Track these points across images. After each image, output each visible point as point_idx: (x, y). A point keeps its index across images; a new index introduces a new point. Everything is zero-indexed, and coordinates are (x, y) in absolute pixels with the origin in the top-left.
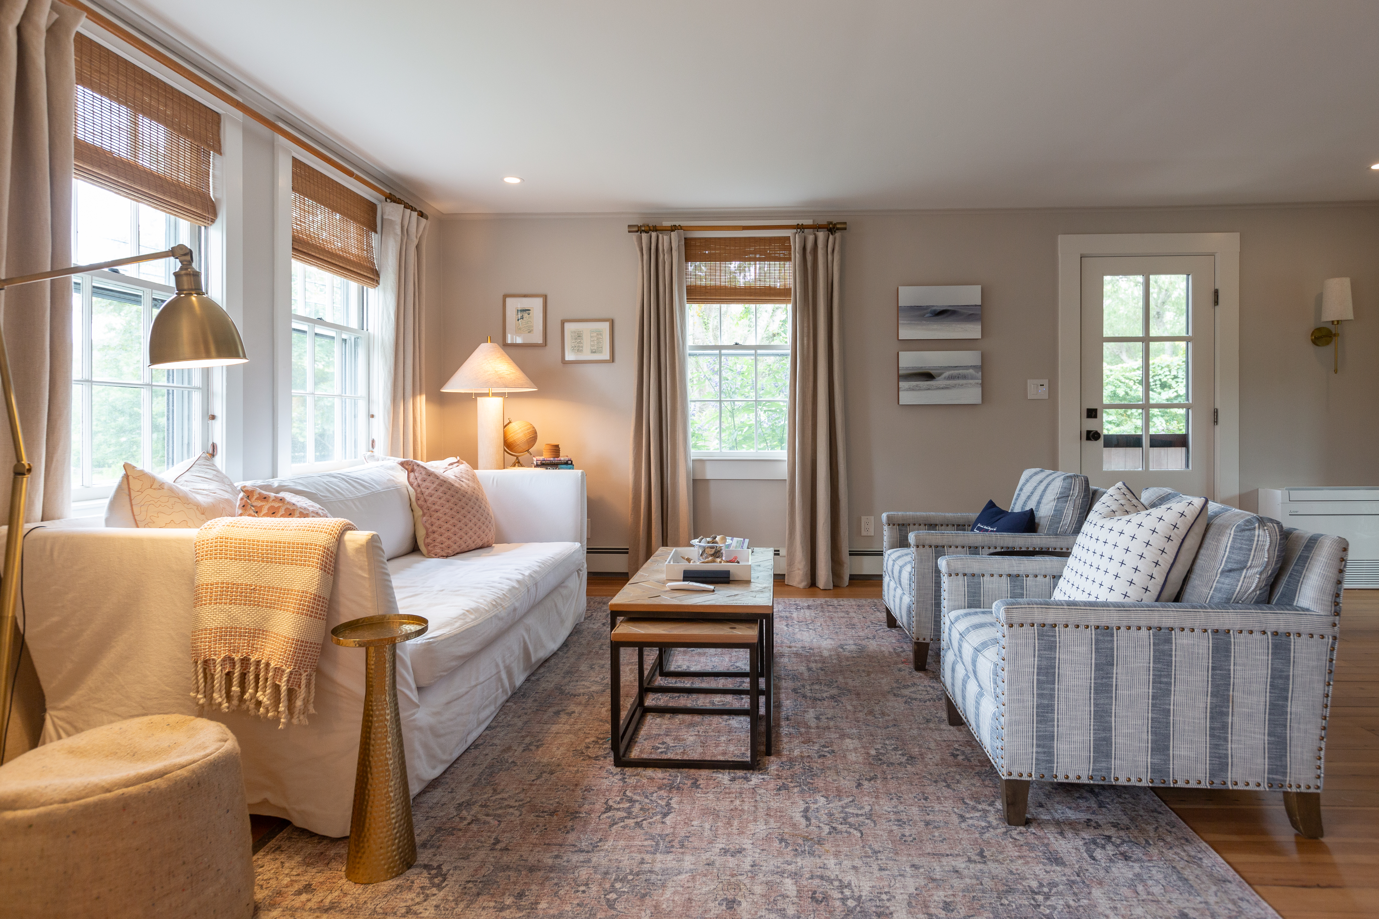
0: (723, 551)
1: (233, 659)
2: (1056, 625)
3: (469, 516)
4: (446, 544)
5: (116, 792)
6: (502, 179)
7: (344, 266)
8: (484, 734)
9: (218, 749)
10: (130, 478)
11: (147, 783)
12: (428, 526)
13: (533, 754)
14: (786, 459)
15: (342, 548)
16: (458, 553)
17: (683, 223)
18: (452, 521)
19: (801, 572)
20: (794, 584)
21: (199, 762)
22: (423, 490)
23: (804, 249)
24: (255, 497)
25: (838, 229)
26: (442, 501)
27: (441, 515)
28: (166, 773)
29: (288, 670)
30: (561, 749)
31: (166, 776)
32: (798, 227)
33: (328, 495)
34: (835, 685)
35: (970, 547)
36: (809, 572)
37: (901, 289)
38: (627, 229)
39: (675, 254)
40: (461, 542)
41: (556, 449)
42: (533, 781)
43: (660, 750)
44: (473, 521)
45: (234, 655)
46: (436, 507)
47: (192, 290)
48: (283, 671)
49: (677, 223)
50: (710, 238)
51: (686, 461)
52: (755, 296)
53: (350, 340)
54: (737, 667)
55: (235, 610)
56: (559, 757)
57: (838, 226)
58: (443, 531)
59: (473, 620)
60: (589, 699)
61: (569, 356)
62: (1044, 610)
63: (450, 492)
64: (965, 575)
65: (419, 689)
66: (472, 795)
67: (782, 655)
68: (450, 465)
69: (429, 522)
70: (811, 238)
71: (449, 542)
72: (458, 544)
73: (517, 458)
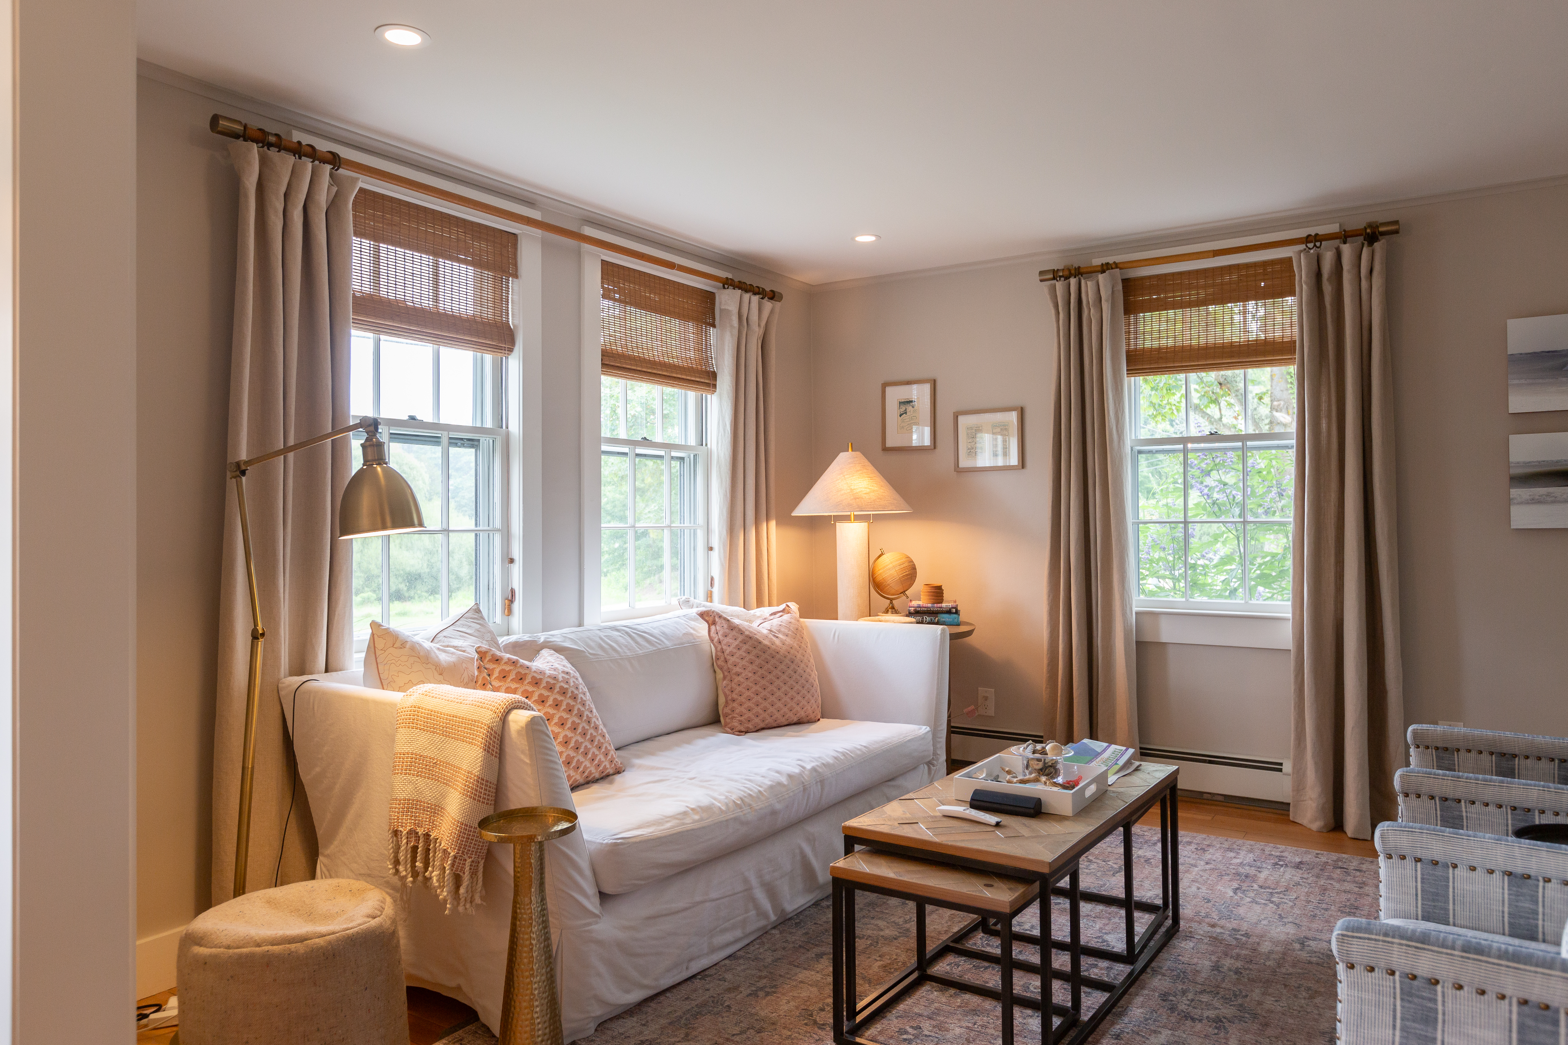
0: (1059, 766)
1: (417, 833)
2: (1437, 982)
3: (778, 682)
4: (746, 716)
5: (263, 948)
6: (853, 239)
7: (668, 374)
8: (723, 963)
9: (360, 925)
10: (375, 636)
11: (288, 946)
12: (728, 692)
13: (757, 1002)
14: (1290, 615)
15: (506, 727)
16: (763, 729)
17: (1119, 258)
18: (755, 688)
19: (1314, 805)
20: (1305, 821)
21: (337, 935)
22: (724, 647)
23: (1319, 275)
24: (488, 659)
25: (1383, 234)
26: (744, 662)
27: (742, 680)
28: (306, 940)
29: (452, 854)
30: (792, 1003)
31: (305, 942)
32: (1308, 239)
33: (600, 652)
34: (1240, 1001)
35: (1514, 809)
36: (1330, 806)
37: (1512, 324)
38: (1038, 278)
39: (1106, 306)
40: (765, 715)
41: (937, 592)
42: (734, 1035)
43: (905, 1037)
44: (783, 690)
45: (418, 830)
46: (737, 669)
47: (375, 460)
48: (450, 854)
49: (1110, 260)
50: (1166, 275)
51: (1124, 614)
52: (1239, 357)
53: (689, 457)
54: (1104, 941)
55: (421, 782)
56: (781, 1013)
57: (1381, 229)
58: (744, 700)
59: (695, 821)
60: (871, 945)
61: (964, 463)
62: (1411, 951)
63: (755, 652)
64: (1418, 860)
65: (604, 896)
66: (662, 1034)
67: (1190, 936)
68: (771, 615)
69: (729, 687)
70: (1328, 258)
71: (750, 714)
72: (761, 717)
73: (891, 603)
